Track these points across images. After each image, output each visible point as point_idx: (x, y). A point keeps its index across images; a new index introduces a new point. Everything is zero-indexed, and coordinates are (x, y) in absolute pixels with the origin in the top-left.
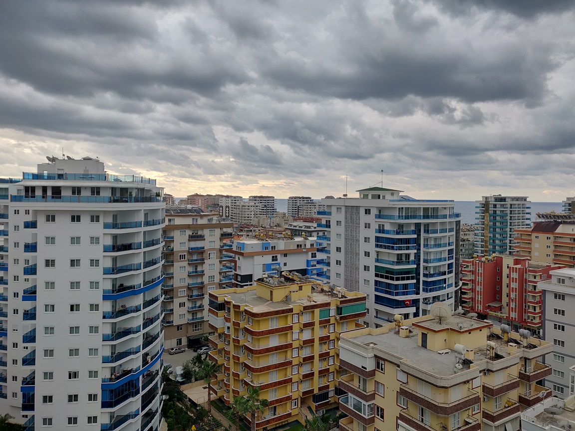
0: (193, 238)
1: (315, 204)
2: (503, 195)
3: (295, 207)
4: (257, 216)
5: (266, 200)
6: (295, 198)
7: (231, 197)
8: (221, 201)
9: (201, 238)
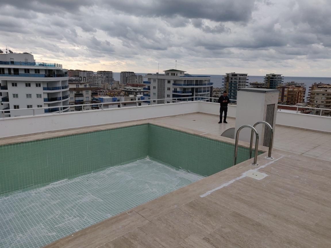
0: (77, 95)
1: (136, 76)
2: (236, 73)
3: (125, 78)
4: (102, 83)
5: (107, 74)
6: (125, 72)
7: (87, 71)
8: (80, 74)
9: (81, 95)
